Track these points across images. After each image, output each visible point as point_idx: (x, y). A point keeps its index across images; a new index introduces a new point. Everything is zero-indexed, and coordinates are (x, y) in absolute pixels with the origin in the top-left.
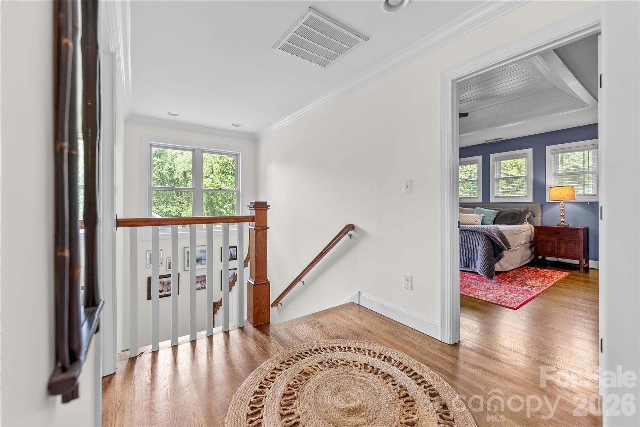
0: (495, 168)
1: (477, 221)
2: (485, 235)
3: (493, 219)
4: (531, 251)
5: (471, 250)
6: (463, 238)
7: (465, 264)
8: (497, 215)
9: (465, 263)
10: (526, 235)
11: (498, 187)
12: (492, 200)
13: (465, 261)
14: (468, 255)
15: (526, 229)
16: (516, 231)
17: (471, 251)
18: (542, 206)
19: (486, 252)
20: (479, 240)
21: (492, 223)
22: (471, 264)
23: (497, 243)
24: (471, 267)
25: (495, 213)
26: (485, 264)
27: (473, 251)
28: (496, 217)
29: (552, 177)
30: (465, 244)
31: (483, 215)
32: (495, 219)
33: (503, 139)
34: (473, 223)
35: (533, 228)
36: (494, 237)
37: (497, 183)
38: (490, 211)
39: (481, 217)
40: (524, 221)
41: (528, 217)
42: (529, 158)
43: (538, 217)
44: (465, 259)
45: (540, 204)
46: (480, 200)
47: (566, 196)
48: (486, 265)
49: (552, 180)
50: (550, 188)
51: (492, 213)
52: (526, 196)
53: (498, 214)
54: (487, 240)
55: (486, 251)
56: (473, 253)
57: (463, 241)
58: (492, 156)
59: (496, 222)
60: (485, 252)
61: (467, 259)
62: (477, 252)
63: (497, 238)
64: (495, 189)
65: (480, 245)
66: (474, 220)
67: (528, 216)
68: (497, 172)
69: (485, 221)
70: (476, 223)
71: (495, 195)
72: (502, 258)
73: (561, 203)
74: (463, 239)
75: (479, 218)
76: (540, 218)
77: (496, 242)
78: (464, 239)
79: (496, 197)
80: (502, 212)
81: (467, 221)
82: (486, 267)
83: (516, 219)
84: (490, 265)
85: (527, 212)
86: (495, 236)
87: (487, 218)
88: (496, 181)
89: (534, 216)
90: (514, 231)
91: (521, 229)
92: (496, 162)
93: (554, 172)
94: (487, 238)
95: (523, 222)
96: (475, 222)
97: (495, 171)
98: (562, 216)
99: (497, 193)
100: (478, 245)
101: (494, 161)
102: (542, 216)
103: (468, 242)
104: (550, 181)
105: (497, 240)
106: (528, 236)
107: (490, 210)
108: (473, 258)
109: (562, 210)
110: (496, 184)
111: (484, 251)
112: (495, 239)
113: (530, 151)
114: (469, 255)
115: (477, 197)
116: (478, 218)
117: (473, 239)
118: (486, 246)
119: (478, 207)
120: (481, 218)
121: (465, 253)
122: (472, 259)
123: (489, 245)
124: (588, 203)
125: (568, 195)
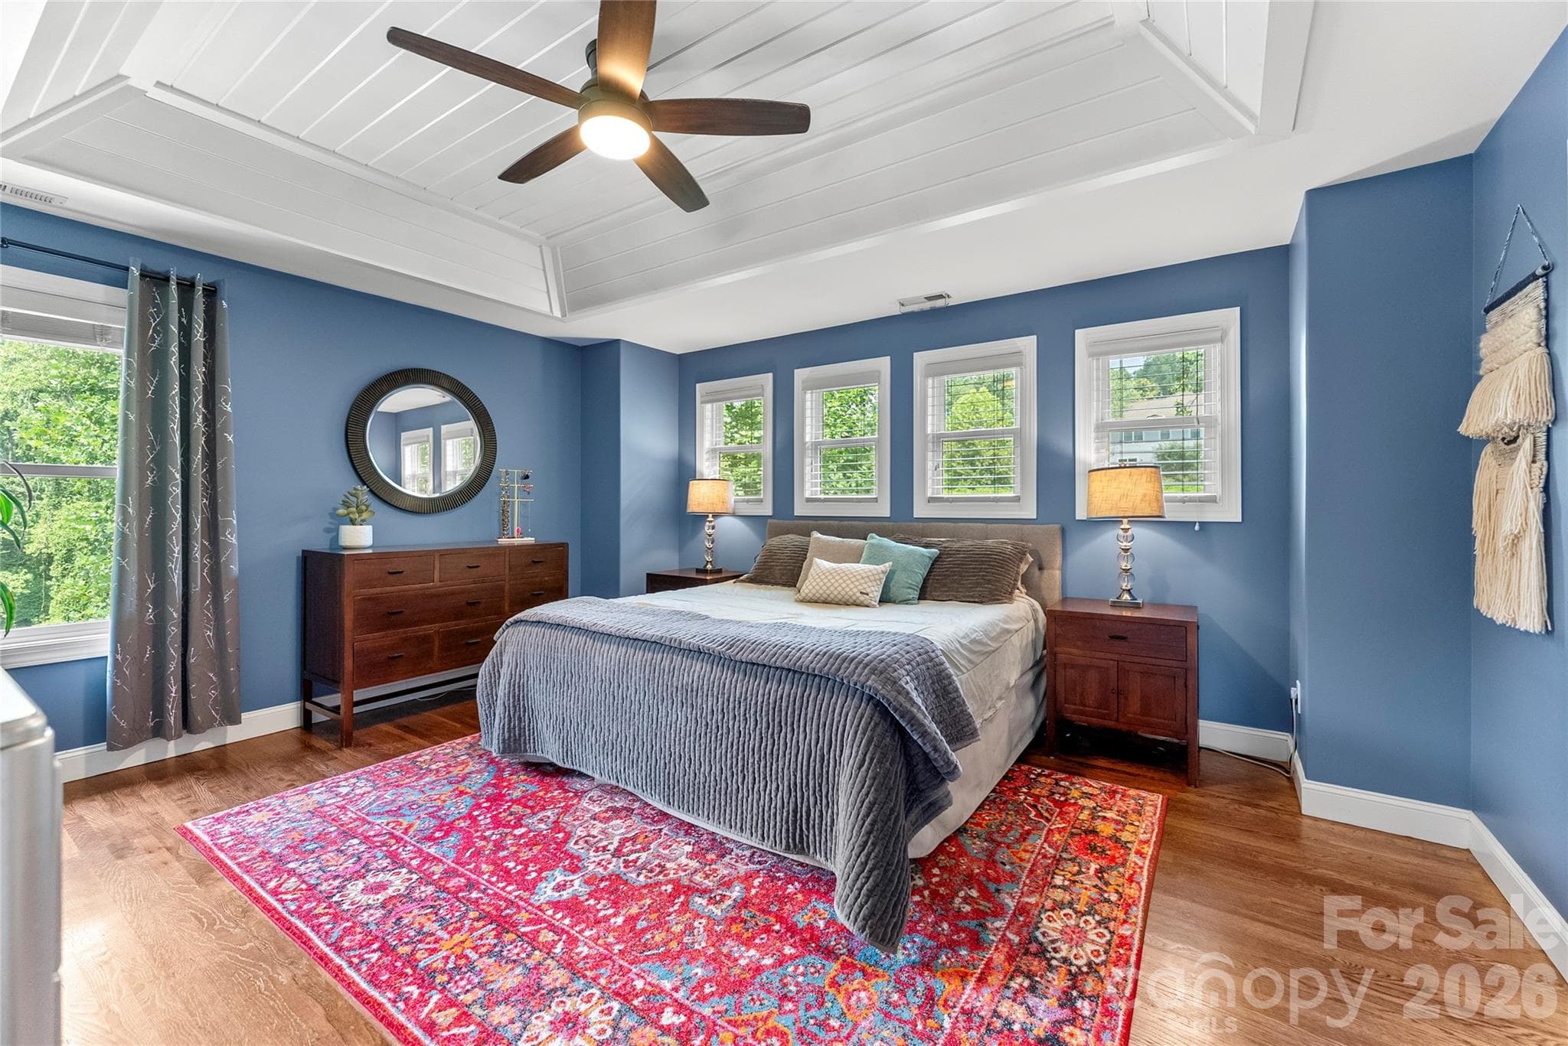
0: (930, 400)
1: (868, 590)
2: (871, 698)
3: (919, 580)
4: (1036, 697)
5: (811, 769)
6: (780, 706)
7: (788, 837)
8: (933, 565)
9: (788, 830)
10: (1020, 647)
11: (936, 464)
12: (920, 510)
13: (787, 822)
14: (799, 795)
15: (1019, 619)
16: (993, 639)
17: (811, 776)
18: (1063, 531)
19: (871, 797)
20: (845, 726)
21: (916, 595)
22: (811, 837)
23: (919, 742)
24: (812, 850)
25: (928, 560)
26: (866, 863)
27: (821, 775)
28: (930, 572)
29: (1093, 435)
30: (789, 736)
31: (888, 565)
32: (925, 580)
33: (952, 302)
34: (854, 598)
35: (1042, 616)
36: (909, 711)
37: (933, 451)
38: (911, 550)
39: (881, 575)
40: (1015, 587)
41: (1025, 570)
42: (1028, 369)
43: (1053, 572)
44: (788, 811)
45: (1057, 526)
46: (884, 510)
47: (1142, 500)
48: (871, 871)
49: (1093, 446)
50: (1090, 471)
51: (919, 555)
52: (1017, 499)
53: (936, 561)
54: (876, 725)
55: (870, 787)
56: (820, 785)
57: (780, 722)
58: (921, 359)
59: (929, 589)
60: (867, 795)
61: (795, 811)
62: (835, 786)
63: (920, 716)
64: (930, 473)
65: (846, 752)
66: (856, 587)
67: (1024, 568)
68: (933, 415)
69: (894, 591)
70: (862, 598)
71: (929, 494)
72: (942, 808)
73: (1122, 527)
74: (780, 711)
75: (875, 580)
76: (1058, 573)
77: (915, 737)
78: (783, 713)
79: (931, 500)
80: (949, 555)
81: (836, 593)
82: (868, 878)
83: (989, 582)
84: (886, 871)
85: (1021, 555)
86: (914, 703)
87: (901, 578)
88: (930, 445)
89: (1041, 569)
90: (985, 640)
91: (1006, 626)
92: (930, 381)
93: (1097, 420)
94: (876, 718)
95: (1011, 593)
96: (859, 594)
97: (930, 409)
98: (1126, 571)
99: (933, 484)
100: (842, 751)
101: (927, 376)
102: (1063, 569)
103: (801, 729)
104: (1088, 451)
105: (922, 725)
106: (1027, 646)
107: (911, 547)
108: (821, 811)
109: (1126, 550)
110: (930, 454)
111: (864, 791)
112: (913, 720)
113: (1028, 344)
114: (806, 794)
115: (876, 498)
116: (872, 578)
117: (819, 718)
118: (872, 760)
119: (874, 535)
120: (880, 579)
121: (786, 784)
122: (815, 814)
123: (884, 755)
124: (1197, 528)
125: (1147, 498)
